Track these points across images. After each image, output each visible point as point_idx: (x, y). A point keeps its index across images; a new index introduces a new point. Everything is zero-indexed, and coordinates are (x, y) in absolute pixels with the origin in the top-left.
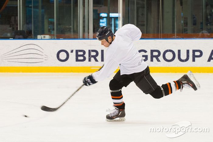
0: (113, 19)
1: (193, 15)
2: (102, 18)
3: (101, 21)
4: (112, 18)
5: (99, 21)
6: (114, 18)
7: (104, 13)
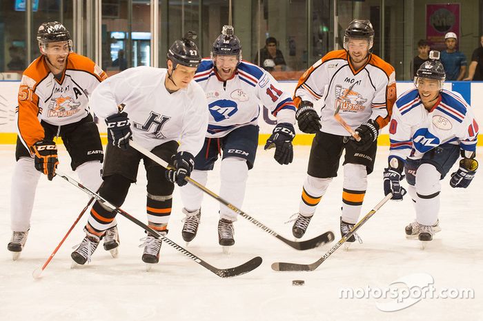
0: (136, 43)
1: (290, 38)
2: (115, 41)
3: (113, 46)
4: (134, 40)
5: (110, 46)
6: (137, 40)
7: (119, 31)
